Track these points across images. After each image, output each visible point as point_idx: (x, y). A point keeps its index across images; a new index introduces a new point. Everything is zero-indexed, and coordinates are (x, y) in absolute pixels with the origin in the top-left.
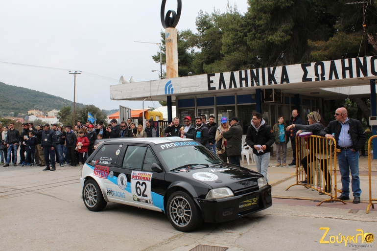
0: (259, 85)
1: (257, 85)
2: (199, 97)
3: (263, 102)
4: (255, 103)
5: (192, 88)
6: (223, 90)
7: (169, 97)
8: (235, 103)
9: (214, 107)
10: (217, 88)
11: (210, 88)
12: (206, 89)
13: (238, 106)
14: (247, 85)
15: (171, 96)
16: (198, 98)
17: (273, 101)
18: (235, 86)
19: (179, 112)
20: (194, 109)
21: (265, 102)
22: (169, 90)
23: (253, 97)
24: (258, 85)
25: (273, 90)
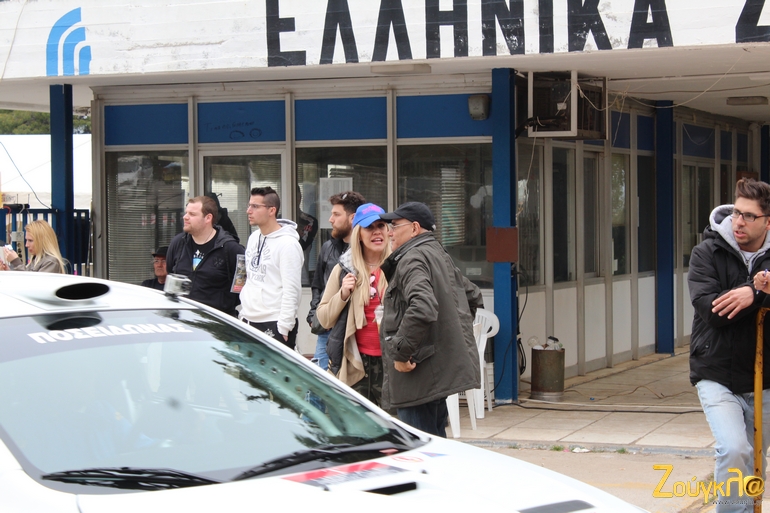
0: (520, 50)
1: (513, 52)
2: (209, 96)
3: (522, 132)
4: (487, 140)
5: (184, 50)
6: (340, 68)
7: (62, 94)
8: (385, 136)
9: (284, 150)
10: (314, 58)
11: (276, 56)
12: (256, 57)
13: (402, 151)
14: (461, 48)
15: (68, 88)
16: (203, 100)
17: (573, 132)
18: (404, 50)
19: (108, 167)
20: (184, 153)
21: (531, 133)
22: (68, 57)
23: (477, 109)
24: (518, 49)
25: (574, 78)
